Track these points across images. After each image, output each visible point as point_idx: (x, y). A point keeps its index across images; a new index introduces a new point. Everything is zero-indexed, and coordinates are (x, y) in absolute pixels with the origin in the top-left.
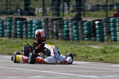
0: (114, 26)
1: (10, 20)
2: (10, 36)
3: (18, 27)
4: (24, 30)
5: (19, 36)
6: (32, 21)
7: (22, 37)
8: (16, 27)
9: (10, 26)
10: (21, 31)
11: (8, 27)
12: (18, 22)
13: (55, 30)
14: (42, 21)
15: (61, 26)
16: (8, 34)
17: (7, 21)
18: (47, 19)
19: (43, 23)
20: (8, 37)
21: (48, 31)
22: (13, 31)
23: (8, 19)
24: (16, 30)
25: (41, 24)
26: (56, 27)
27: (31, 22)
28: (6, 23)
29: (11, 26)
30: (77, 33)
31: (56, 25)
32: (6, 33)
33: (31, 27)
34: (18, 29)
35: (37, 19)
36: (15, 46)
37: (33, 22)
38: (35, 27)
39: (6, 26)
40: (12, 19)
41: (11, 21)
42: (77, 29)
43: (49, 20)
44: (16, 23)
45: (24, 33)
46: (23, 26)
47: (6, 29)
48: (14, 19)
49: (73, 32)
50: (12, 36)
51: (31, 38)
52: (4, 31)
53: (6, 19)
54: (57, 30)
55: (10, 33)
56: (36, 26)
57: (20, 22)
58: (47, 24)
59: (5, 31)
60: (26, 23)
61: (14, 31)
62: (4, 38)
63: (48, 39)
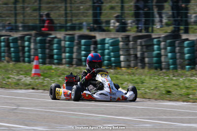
1: (70, 38)
2: (70, 63)
3: (83, 49)
5: (84, 64)
6: (104, 40)
8: (79, 49)
9: (71, 47)
11: (67, 49)
12: (83, 41)
13: (139, 54)
14: (120, 39)
15: (149, 47)
16: (68, 60)
17: (67, 39)
18: (128, 37)
19: (121, 43)
20: (67, 65)
21: (129, 55)
22: (75, 55)
23: (68, 36)
24: (80, 53)
25: (118, 45)
26: (142, 49)
27: (103, 42)
28: (65, 44)
29: (73, 48)
30: (174, 58)
31: (141, 45)
32: (65, 59)
33: (103, 49)
35: (113, 36)
37: (106, 41)
38: (108, 49)
39: (65, 47)
40: (74, 38)
41: (72, 40)
42: (173, 51)
43: (131, 39)
44: (79, 44)
46: (90, 48)
47: (65, 52)
48: (76, 37)
49: (167, 56)
50: (74, 62)
52: (61, 55)
53: (65, 37)
54: (142, 54)
55: (71, 58)
56: (111, 47)
57: (85, 42)
58: (127, 45)
59: (63, 55)
60: (96, 43)
61: (77, 55)
62: (61, 67)
63: (128, 67)
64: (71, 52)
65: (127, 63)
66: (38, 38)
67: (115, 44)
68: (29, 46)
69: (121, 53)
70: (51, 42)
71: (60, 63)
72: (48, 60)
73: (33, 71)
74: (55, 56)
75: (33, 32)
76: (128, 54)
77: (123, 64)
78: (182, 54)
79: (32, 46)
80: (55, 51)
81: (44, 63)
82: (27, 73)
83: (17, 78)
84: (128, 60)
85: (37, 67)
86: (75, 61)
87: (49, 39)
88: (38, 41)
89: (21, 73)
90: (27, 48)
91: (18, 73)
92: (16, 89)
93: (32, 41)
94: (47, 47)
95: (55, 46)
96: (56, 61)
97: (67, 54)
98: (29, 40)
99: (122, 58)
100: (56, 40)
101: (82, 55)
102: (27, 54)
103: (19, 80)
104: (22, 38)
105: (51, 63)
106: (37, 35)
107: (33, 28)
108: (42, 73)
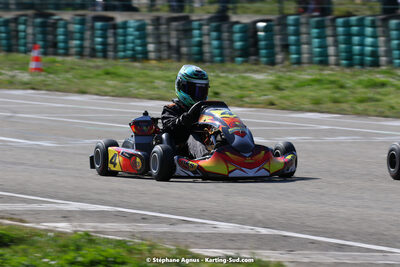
0: (297, 33)
1: (81, 20)
2: (80, 54)
3: (97, 35)
4: (111, 40)
5: (100, 54)
6: (126, 22)
7: (105, 56)
8: (93, 36)
9: (82, 33)
10: (104, 44)
11: (77, 35)
12: (98, 24)
13: (173, 42)
14: (148, 21)
15: (186, 32)
16: (78, 49)
17: (76, 21)
18: (158, 19)
19: (149, 27)
20: (77, 57)
22: (87, 43)
23: (78, 18)
24: (94, 41)
26: (178, 35)
27: (125, 26)
30: (220, 47)
31: (177, 30)
32: (74, 48)
33: (125, 35)
34: (99, 40)
36: (91, 75)
37: (130, 24)
38: (132, 35)
39: (73, 32)
40: (85, 19)
41: (82, 22)
42: (219, 38)
43: (163, 21)
44: (93, 28)
45: (110, 48)
47: (73, 39)
48: (89, 19)
49: (211, 45)
50: (86, 53)
51: (124, 57)
52: (68, 43)
53: (74, 19)
54: (179, 42)
55: (81, 47)
56: (136, 33)
57: (102, 26)
58: (157, 29)
59: (71, 43)
60: (115, 27)
61: (90, 43)
62: (69, 59)
63: (159, 59)
65: (158, 54)
66: (38, 20)
67: (141, 28)
68: (25, 31)
69: (150, 40)
70: (55, 25)
71: (66, 54)
72: (50, 50)
73: (33, 65)
74: (61, 45)
75: (30, 12)
76: (159, 43)
77: (152, 55)
78: (232, 41)
79: (29, 31)
80: (61, 37)
81: (45, 54)
82: (24, 67)
83: (10, 73)
84: (158, 51)
85: (37, 59)
86: (87, 51)
87: (52, 21)
88: (37, 24)
89: (16, 67)
90: (22, 34)
91: (12, 68)
92: (9, 89)
93: (29, 23)
94: (49, 32)
95: (61, 30)
96: (61, 51)
97: (78, 42)
98: (25, 23)
99: (151, 47)
100: (62, 22)
101: (97, 42)
102: (22, 41)
103: (13, 77)
104: (16, 20)
105: (56, 54)
106: (37, 16)
107: (30, 6)
108: (44, 68)
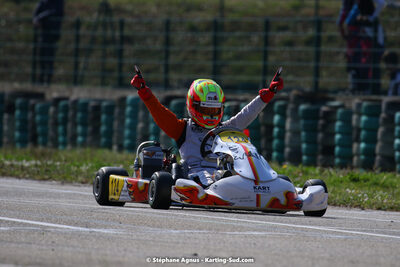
64: (371, 140)
66: (302, 107)
68: (281, 126)
70: (329, 117)
72: (320, 157)
74: (337, 149)
79: (288, 125)
80: (338, 137)
87: (324, 109)
88: (300, 113)
90: (276, 130)
93: (288, 112)
94: (319, 127)
95: (338, 125)
96: (337, 161)
97: (363, 145)
98: (282, 112)
101: (396, 147)
102: (275, 142)
106: (301, 99)
